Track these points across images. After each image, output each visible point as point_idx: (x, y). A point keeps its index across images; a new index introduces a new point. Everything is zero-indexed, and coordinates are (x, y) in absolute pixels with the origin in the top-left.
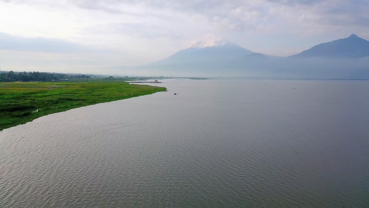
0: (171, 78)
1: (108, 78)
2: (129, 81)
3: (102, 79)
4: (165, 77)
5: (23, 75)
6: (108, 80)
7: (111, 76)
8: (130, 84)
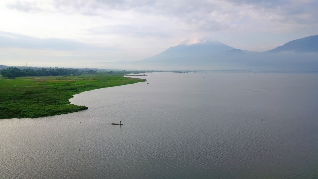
0: (161, 71)
1: (109, 72)
2: (124, 75)
3: (105, 73)
4: (156, 71)
5: (52, 71)
6: (110, 74)
7: (112, 70)
8: (125, 77)
